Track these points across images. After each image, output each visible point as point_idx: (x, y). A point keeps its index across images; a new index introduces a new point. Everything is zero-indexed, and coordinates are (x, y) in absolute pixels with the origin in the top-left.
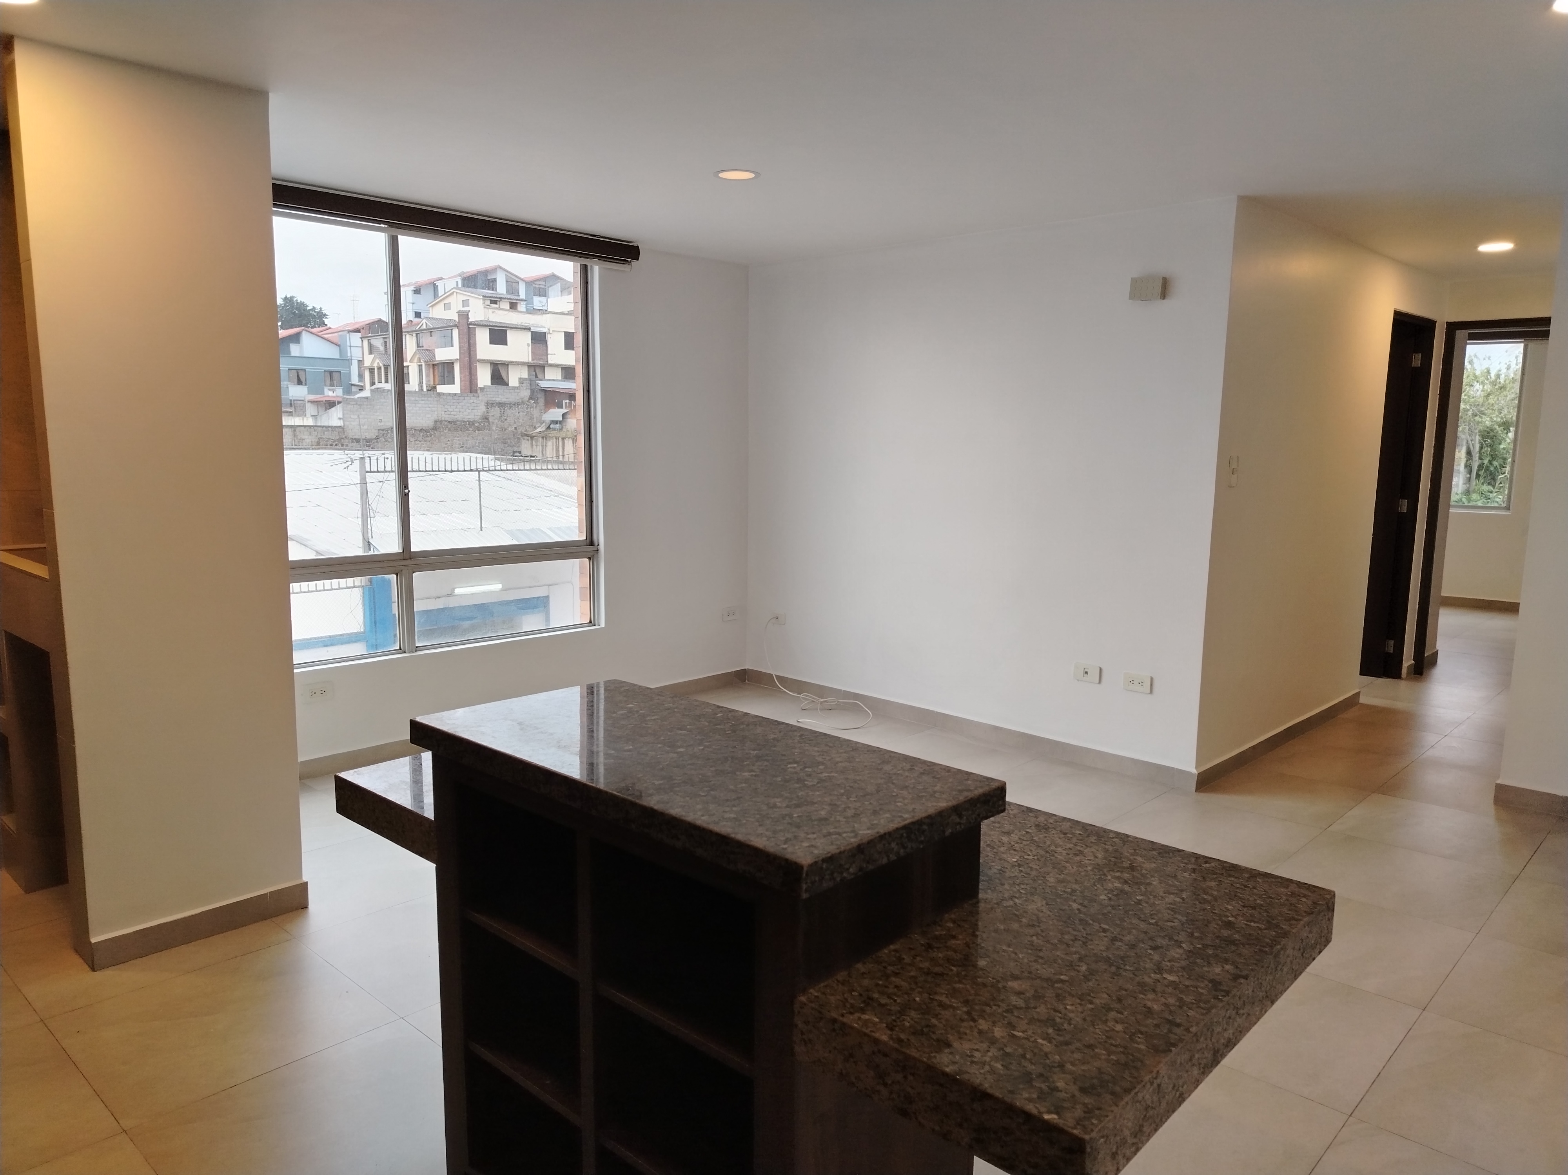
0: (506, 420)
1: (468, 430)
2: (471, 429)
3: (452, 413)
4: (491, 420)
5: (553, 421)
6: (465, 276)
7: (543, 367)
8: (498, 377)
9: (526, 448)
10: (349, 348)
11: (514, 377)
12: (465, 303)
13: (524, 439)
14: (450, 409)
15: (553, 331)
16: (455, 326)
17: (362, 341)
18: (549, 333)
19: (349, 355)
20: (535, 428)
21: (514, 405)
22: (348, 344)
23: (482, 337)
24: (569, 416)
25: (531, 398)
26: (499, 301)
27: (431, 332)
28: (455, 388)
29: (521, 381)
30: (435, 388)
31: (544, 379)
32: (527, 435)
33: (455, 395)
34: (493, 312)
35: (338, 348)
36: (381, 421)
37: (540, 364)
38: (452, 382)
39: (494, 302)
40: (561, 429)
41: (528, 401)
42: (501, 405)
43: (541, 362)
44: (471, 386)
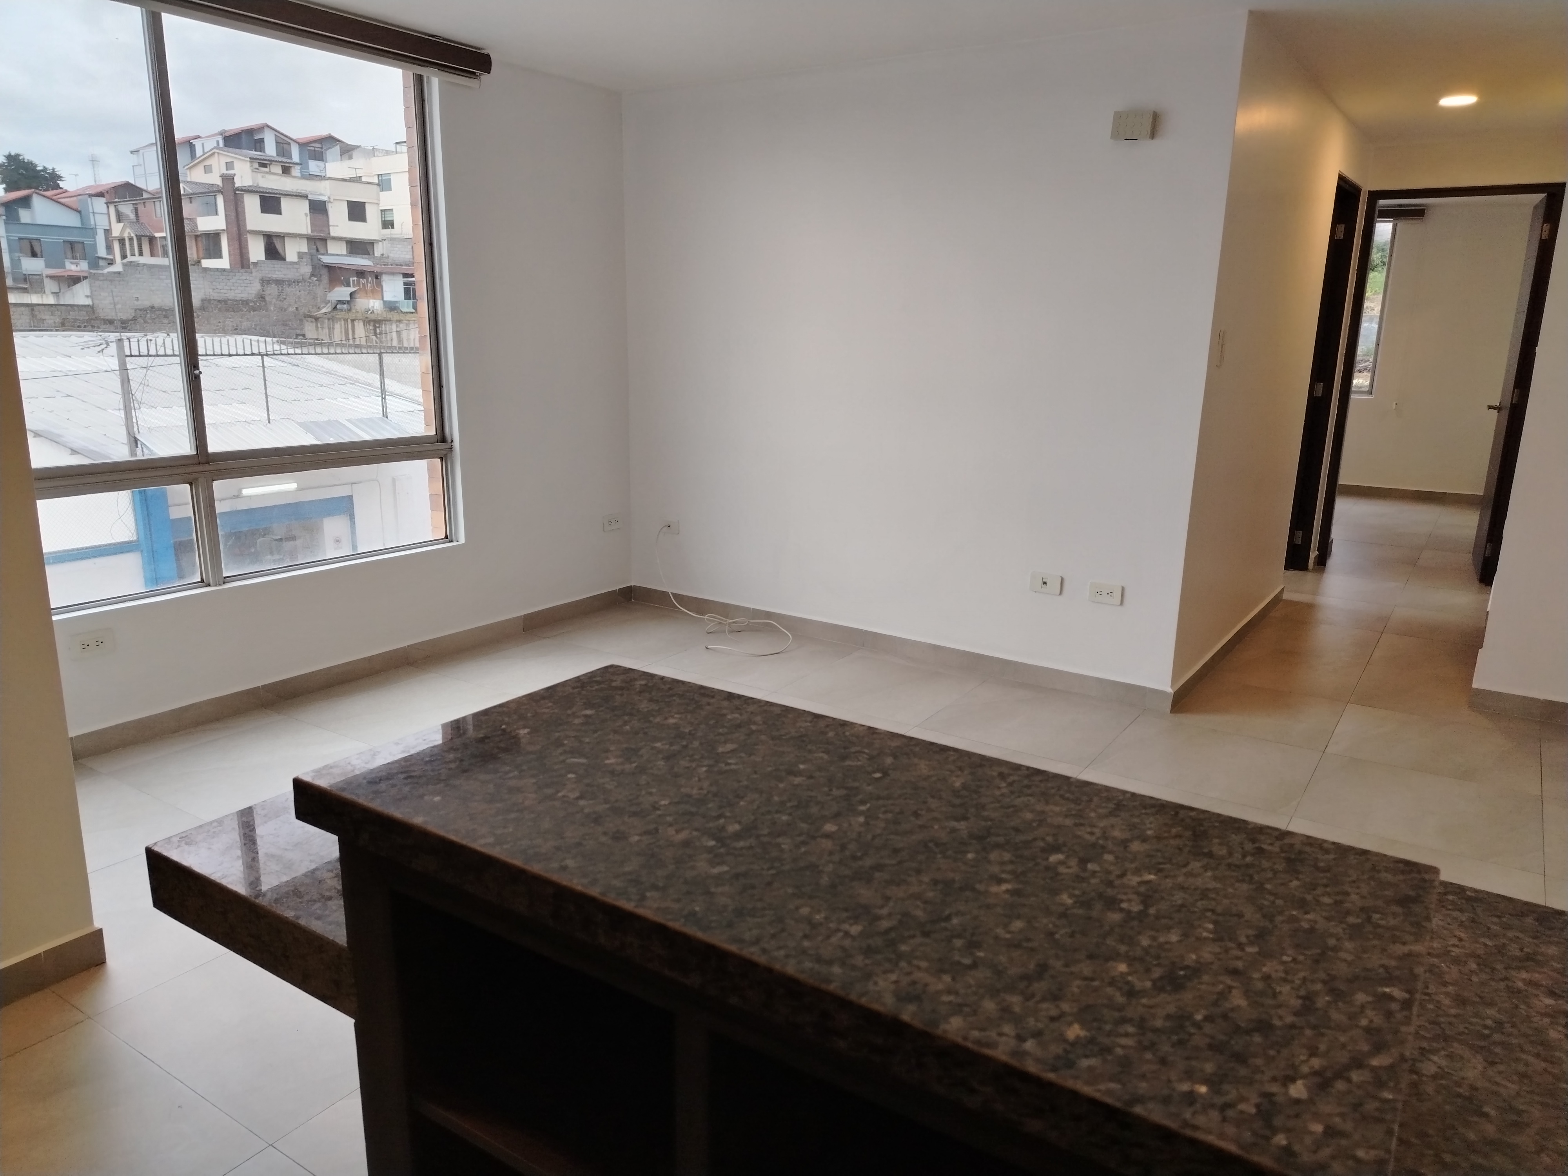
0: (285, 299)
1: (242, 310)
2: (245, 309)
3: (222, 291)
5: (339, 301)
6: (227, 134)
7: (324, 240)
8: (273, 252)
9: (310, 330)
10: (91, 215)
11: (292, 251)
12: (229, 165)
13: (307, 321)
14: (218, 287)
15: (334, 199)
16: (219, 191)
17: (108, 207)
18: (330, 202)
19: (92, 222)
20: (319, 309)
21: (294, 282)
22: (91, 211)
23: (252, 204)
24: (357, 296)
25: (312, 275)
26: (270, 165)
27: (190, 198)
28: (224, 263)
29: (301, 255)
30: (199, 262)
31: (326, 253)
32: (310, 317)
33: (224, 270)
34: (263, 177)
35: (78, 214)
36: (137, 299)
37: (320, 236)
38: (219, 256)
39: (263, 165)
40: (350, 310)
41: (310, 278)
42: (279, 282)
43: (322, 235)
44: (242, 260)
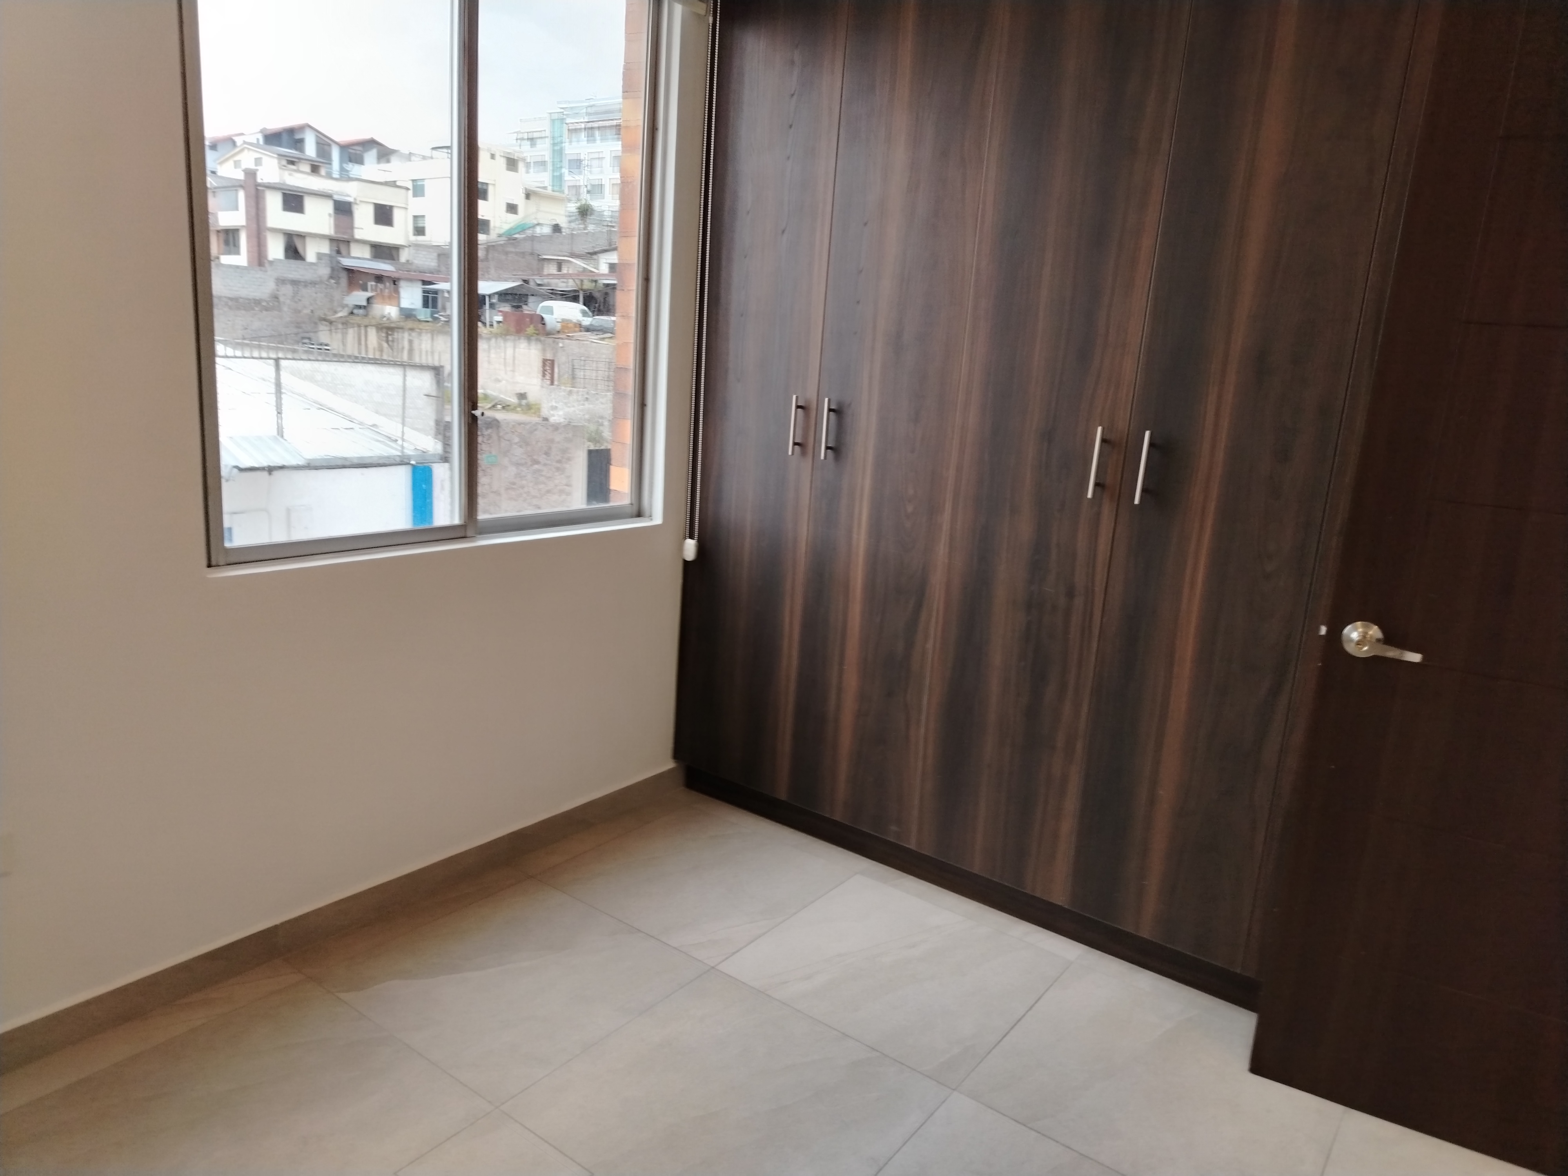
0: (300, 300)
1: (253, 309)
2: (256, 309)
3: (234, 288)
4: (282, 299)
5: (357, 306)
6: (268, 132)
8: (293, 251)
9: (324, 335)
12: (258, 161)
13: (322, 324)
16: (242, 186)
20: (336, 312)
21: (311, 283)
23: (273, 202)
24: (374, 301)
25: (331, 277)
26: (298, 162)
28: (241, 259)
29: (320, 256)
31: (349, 256)
32: (325, 320)
33: (237, 267)
38: (238, 253)
39: (292, 163)
40: (366, 315)
41: (328, 281)
42: (295, 283)
43: (345, 237)
44: (259, 257)
